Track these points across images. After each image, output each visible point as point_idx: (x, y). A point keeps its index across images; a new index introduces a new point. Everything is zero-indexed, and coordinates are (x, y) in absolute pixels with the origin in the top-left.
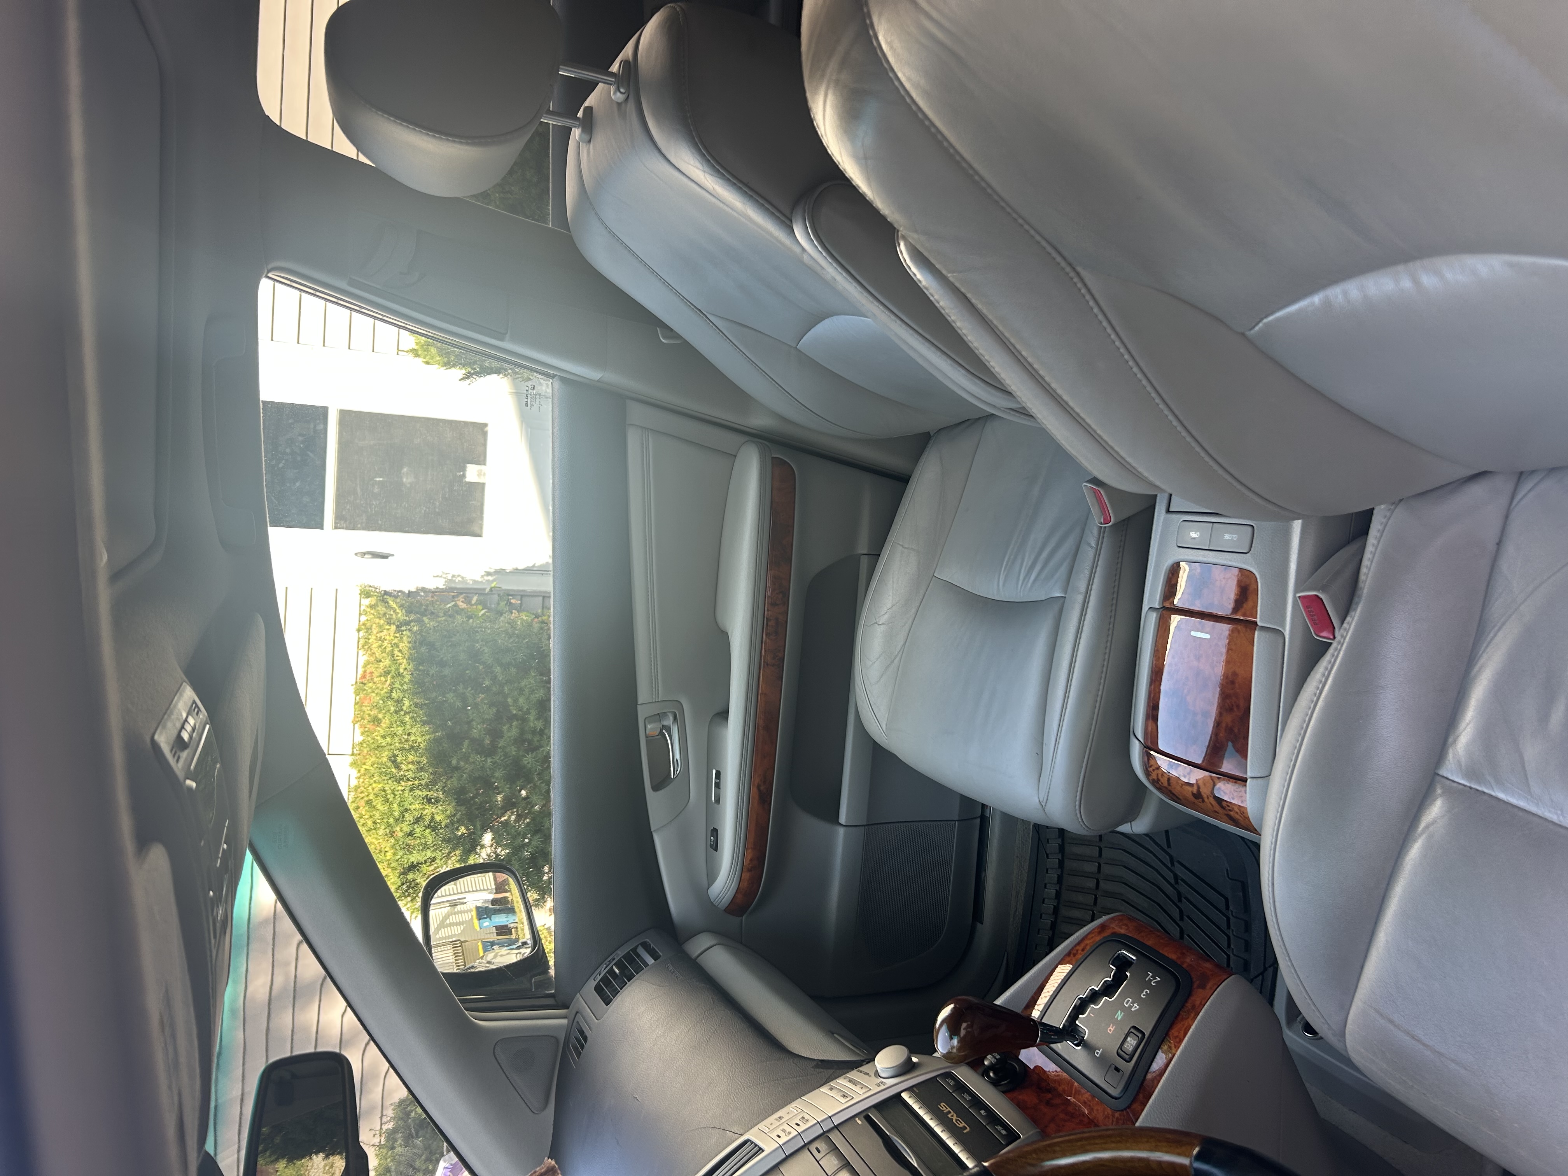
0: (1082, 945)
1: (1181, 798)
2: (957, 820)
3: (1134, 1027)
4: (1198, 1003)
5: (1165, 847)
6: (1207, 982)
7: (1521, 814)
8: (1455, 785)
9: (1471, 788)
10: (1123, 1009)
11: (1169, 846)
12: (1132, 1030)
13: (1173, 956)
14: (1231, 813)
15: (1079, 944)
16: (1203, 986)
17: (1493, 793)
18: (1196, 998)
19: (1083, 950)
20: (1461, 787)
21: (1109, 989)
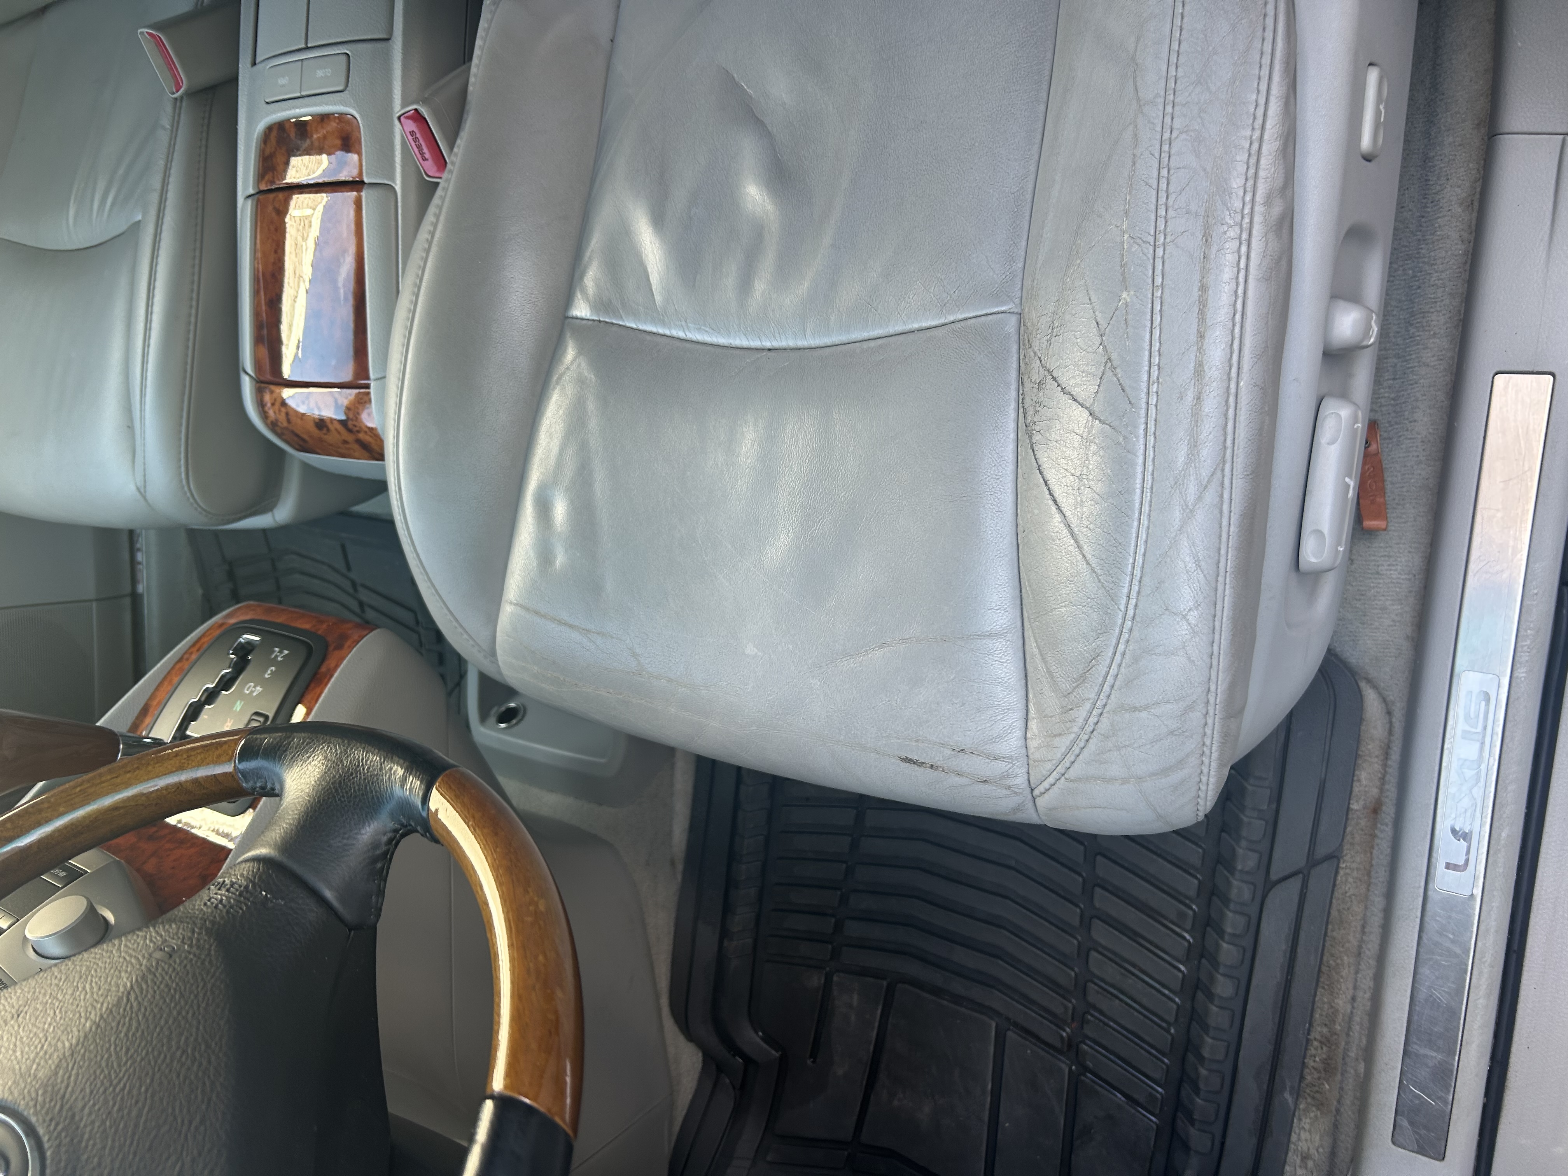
2: (96, 600)
3: (257, 714)
4: (332, 665)
10: (242, 697)
12: (254, 717)
13: (307, 626)
16: (339, 647)
17: (621, 323)
18: (330, 662)
20: (590, 323)
21: (226, 683)
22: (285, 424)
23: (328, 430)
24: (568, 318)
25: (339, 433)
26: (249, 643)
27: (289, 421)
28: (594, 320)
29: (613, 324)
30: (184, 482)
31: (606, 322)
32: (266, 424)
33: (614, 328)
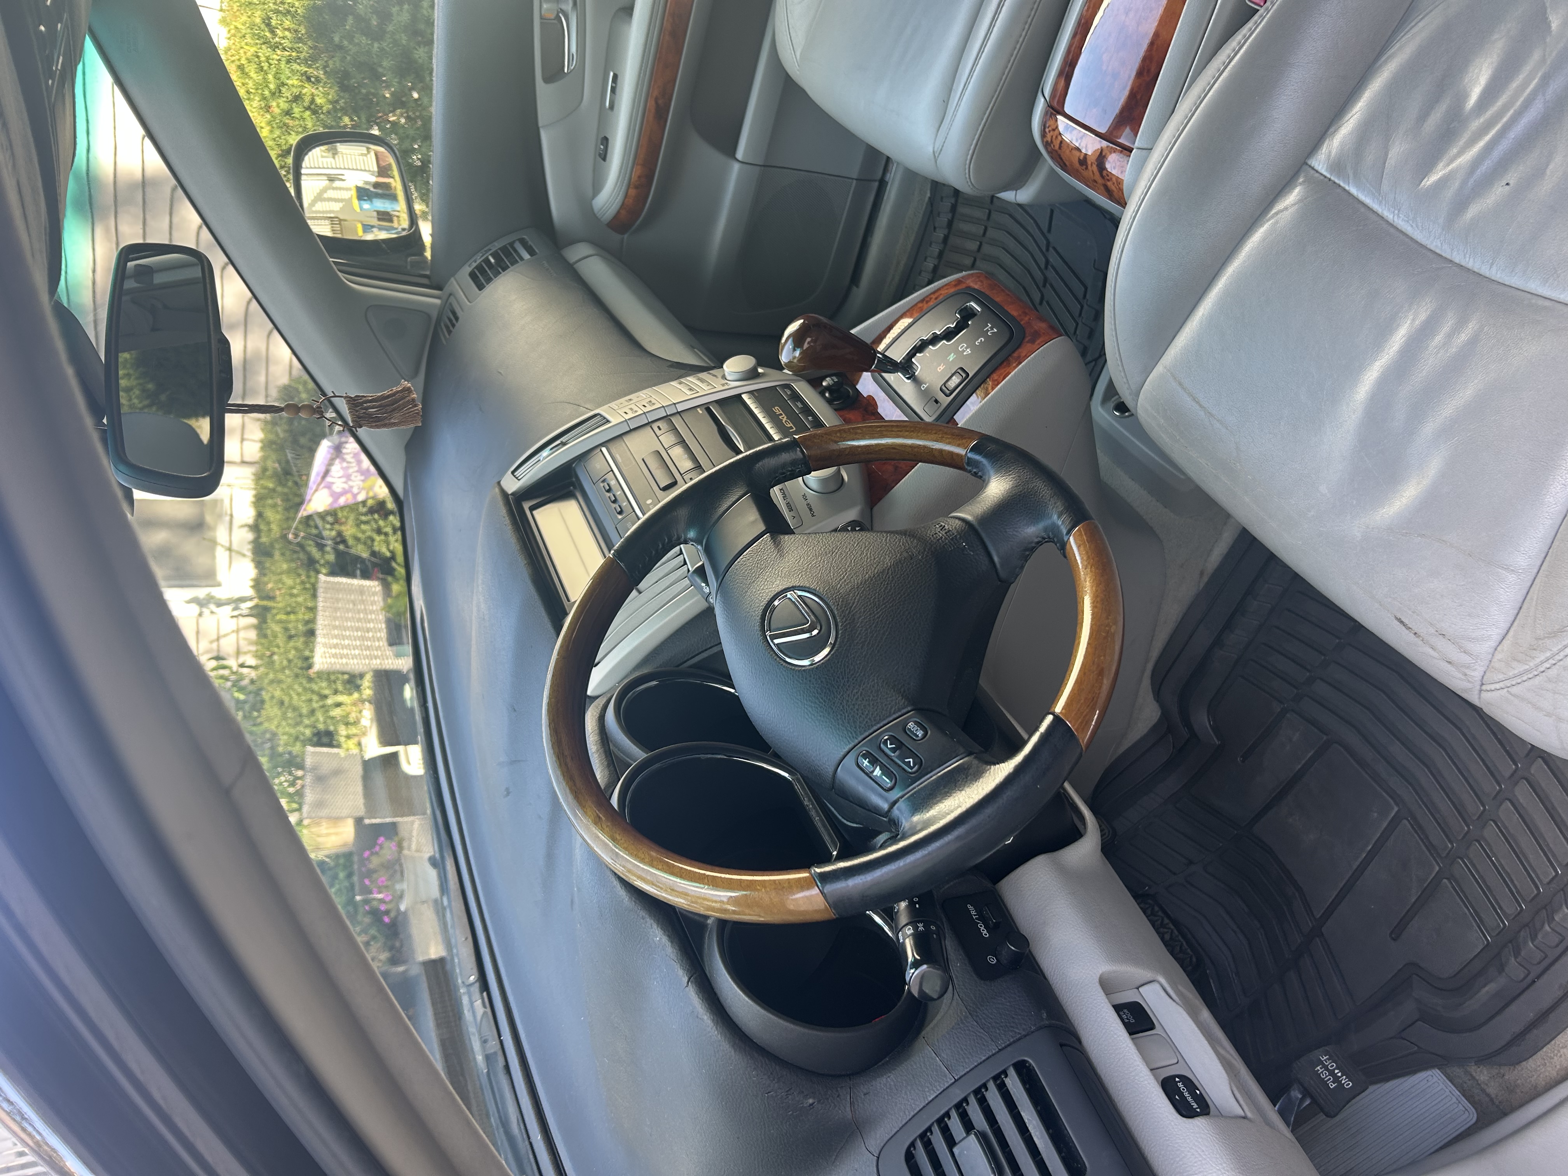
0: (937, 295)
1: (1067, 163)
2: (856, 179)
3: (962, 369)
4: (1023, 354)
5: (1045, 231)
6: (1037, 338)
7: (1363, 210)
8: (1317, 175)
9: (1330, 180)
10: (956, 351)
11: (1049, 230)
12: (959, 371)
13: (1015, 313)
14: (1109, 184)
15: (934, 293)
16: (1033, 341)
17: (1347, 188)
18: (1023, 351)
19: (936, 299)
20: (1322, 178)
21: (949, 335)
22: (1057, 147)
23: (1087, 168)
24: (1307, 164)
25: (1093, 174)
26: (972, 308)
27: (1060, 147)
28: (1325, 177)
29: (1340, 186)
30: (968, 162)
31: (1335, 183)
32: (1043, 141)
33: (1339, 190)
